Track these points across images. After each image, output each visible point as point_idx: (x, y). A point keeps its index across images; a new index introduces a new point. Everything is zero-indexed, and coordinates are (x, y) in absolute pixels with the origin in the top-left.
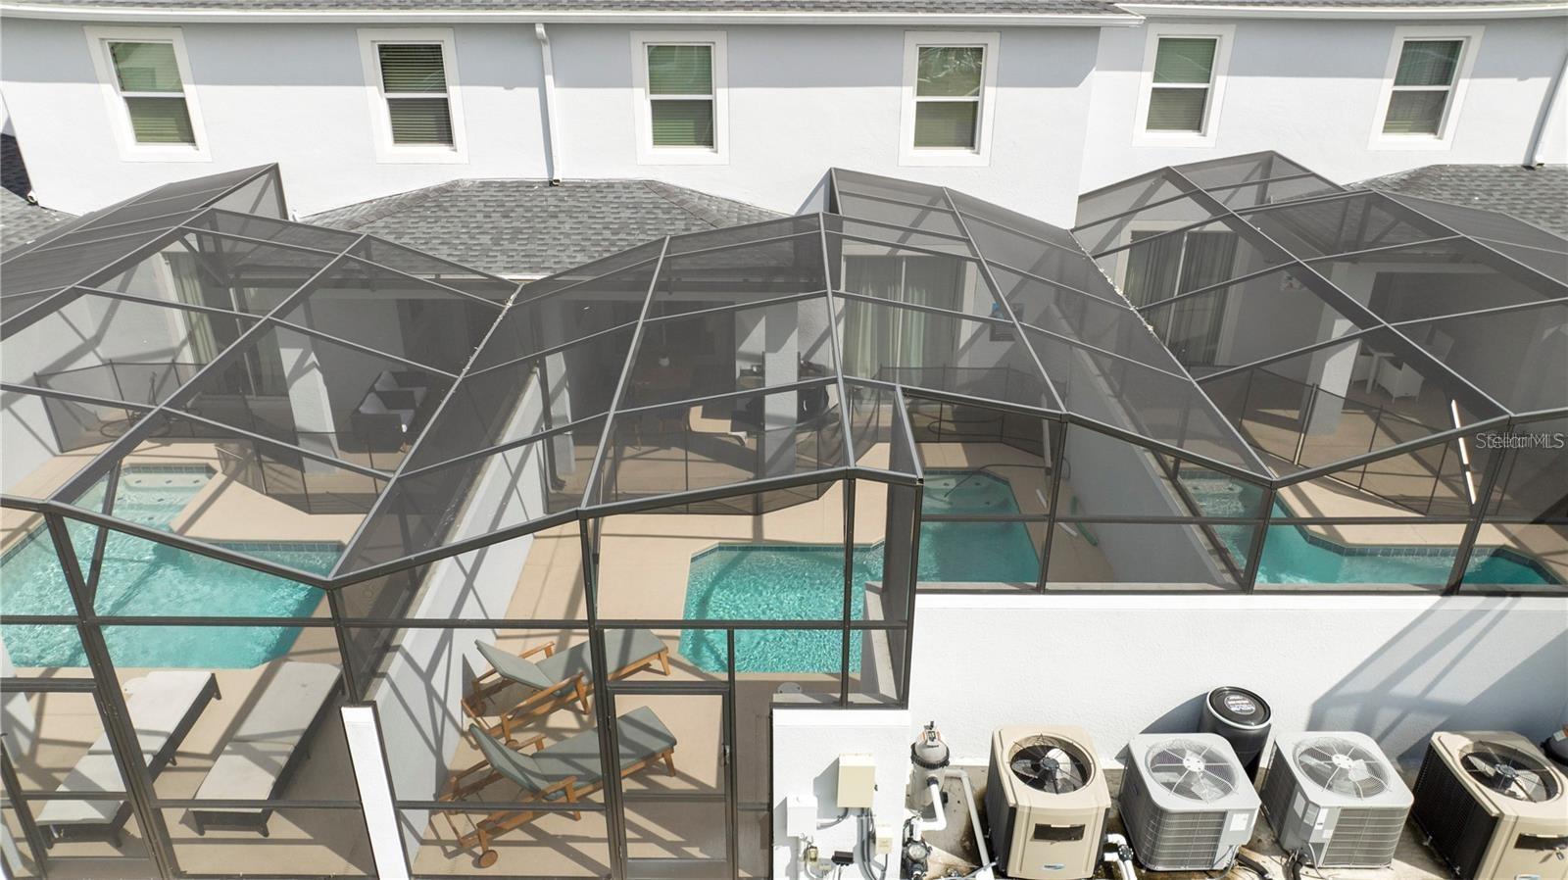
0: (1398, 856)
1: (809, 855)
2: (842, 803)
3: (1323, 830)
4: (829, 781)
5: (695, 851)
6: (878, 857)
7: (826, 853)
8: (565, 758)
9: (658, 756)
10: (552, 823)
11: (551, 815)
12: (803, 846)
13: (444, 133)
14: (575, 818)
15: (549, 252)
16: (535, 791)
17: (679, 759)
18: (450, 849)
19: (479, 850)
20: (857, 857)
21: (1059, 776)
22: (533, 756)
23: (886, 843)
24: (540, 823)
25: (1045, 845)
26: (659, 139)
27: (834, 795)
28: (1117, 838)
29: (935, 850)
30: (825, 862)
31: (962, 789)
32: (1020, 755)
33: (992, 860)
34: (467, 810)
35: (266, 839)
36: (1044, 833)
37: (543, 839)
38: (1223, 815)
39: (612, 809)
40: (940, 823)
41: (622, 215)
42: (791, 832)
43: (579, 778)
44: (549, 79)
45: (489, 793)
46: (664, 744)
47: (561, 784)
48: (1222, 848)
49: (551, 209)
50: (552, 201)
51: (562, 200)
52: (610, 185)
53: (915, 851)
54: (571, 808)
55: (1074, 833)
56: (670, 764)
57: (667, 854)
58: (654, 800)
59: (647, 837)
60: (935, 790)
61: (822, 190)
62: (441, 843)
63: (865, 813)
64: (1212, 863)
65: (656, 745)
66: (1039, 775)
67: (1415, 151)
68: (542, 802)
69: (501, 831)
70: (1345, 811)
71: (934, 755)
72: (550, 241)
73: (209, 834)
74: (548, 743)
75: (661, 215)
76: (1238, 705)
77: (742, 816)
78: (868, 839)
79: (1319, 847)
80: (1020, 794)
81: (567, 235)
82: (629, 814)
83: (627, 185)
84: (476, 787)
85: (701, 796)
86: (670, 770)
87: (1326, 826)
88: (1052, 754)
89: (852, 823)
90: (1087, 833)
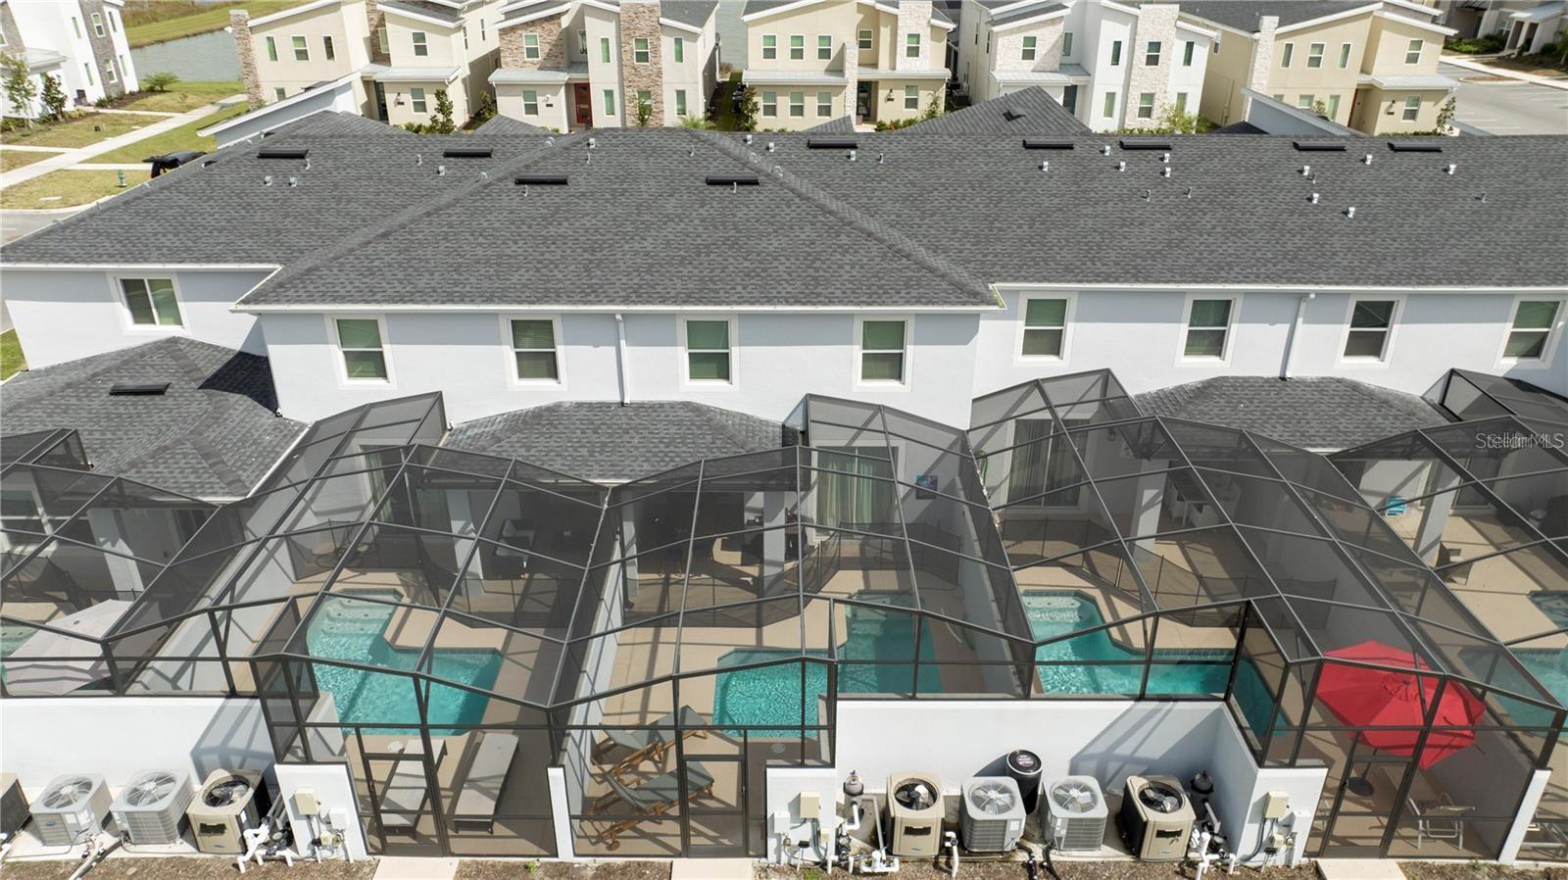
0: (1105, 842)
1: (787, 843)
2: (802, 816)
3: (1060, 829)
4: (796, 804)
5: (726, 841)
6: (823, 844)
7: (795, 842)
8: (654, 790)
9: (705, 790)
10: (646, 826)
11: (646, 822)
12: (783, 838)
13: (553, 373)
14: (660, 823)
15: (627, 462)
16: (640, 809)
17: (716, 790)
18: (593, 840)
19: (610, 841)
20: (811, 844)
21: (921, 800)
22: (635, 789)
23: (826, 836)
24: (640, 826)
25: (911, 837)
26: (694, 375)
27: (798, 812)
28: (951, 834)
29: (854, 840)
30: (794, 846)
31: (873, 807)
32: (902, 789)
33: (885, 845)
34: (600, 819)
35: (492, 836)
36: (909, 831)
37: (643, 835)
38: (1005, 822)
39: (683, 819)
40: (857, 826)
41: (671, 431)
42: (776, 831)
43: (663, 802)
44: (623, 342)
45: (611, 810)
46: (708, 782)
47: (653, 805)
48: (1007, 840)
49: (624, 426)
50: (625, 420)
51: (631, 419)
52: (662, 405)
53: (842, 841)
54: (659, 818)
55: (926, 831)
56: (710, 793)
57: (710, 843)
58: (705, 814)
59: (700, 834)
60: (855, 808)
61: (801, 407)
62: (586, 837)
63: (815, 821)
64: (1002, 847)
65: (703, 783)
66: (910, 801)
67: (1205, 368)
68: (640, 814)
69: (621, 830)
70: (1071, 820)
71: (856, 789)
72: (625, 453)
73: (460, 833)
74: (643, 782)
75: (696, 431)
76: (1024, 760)
77: (751, 822)
78: (817, 835)
79: (1059, 839)
80: (898, 811)
81: (637, 448)
82: (692, 823)
83: (672, 405)
84: (606, 807)
85: (727, 811)
86: (711, 796)
87: (1062, 828)
88: (918, 789)
89: (808, 826)
90: (933, 831)
